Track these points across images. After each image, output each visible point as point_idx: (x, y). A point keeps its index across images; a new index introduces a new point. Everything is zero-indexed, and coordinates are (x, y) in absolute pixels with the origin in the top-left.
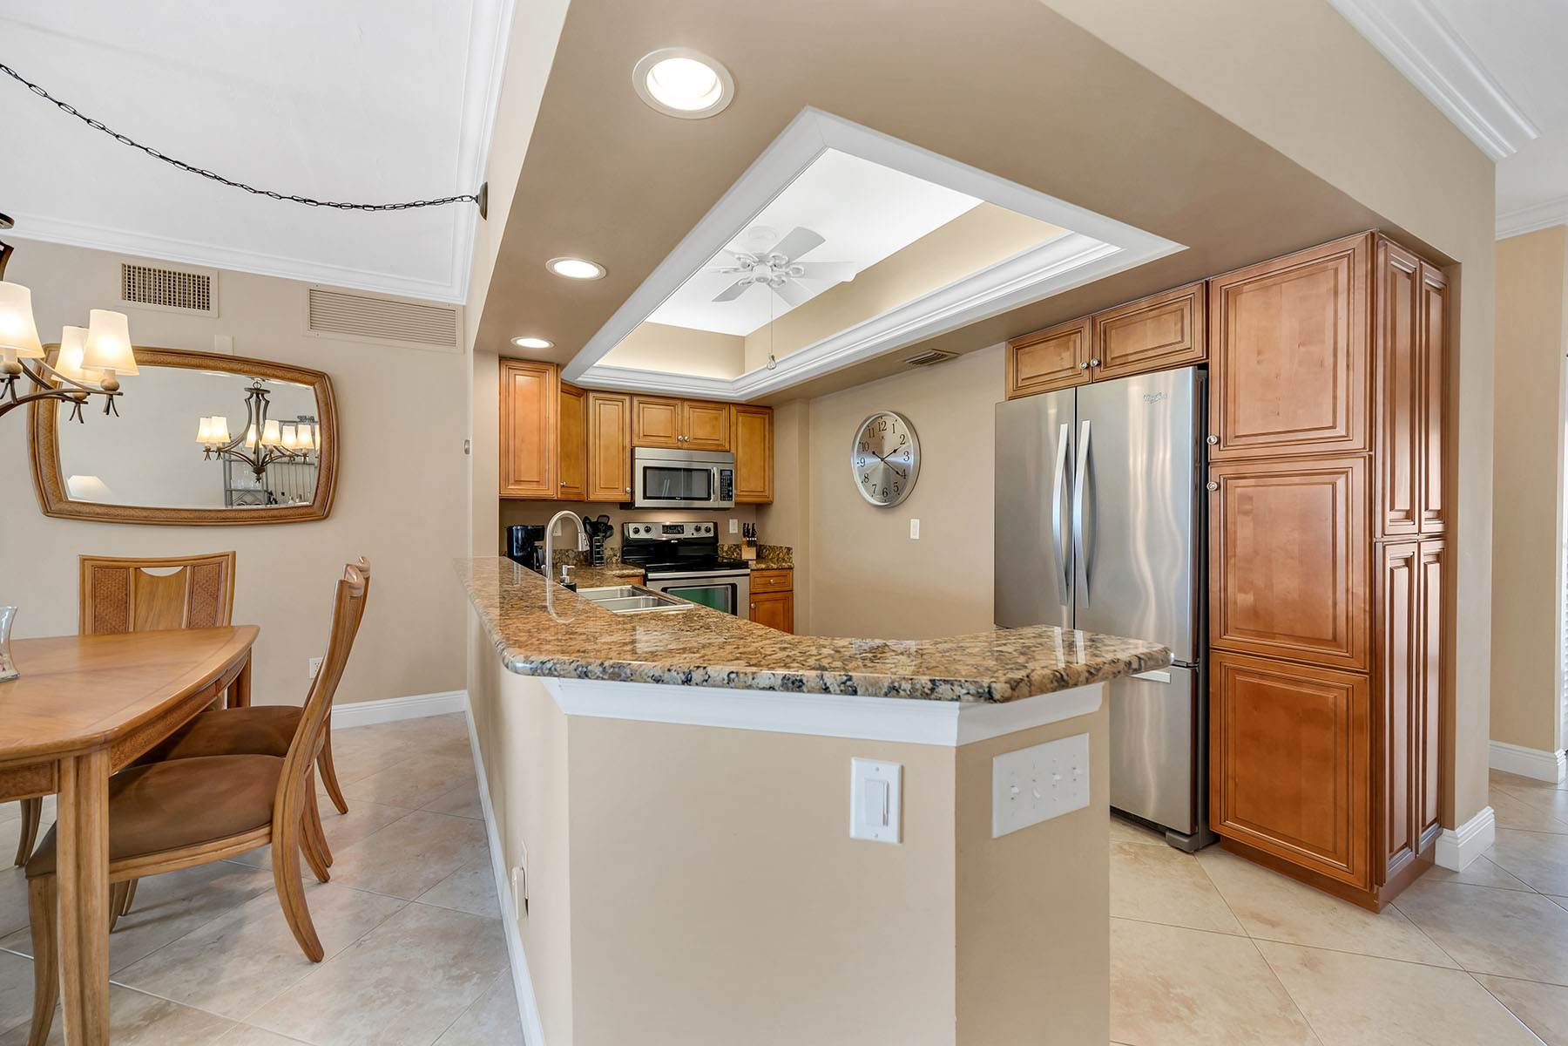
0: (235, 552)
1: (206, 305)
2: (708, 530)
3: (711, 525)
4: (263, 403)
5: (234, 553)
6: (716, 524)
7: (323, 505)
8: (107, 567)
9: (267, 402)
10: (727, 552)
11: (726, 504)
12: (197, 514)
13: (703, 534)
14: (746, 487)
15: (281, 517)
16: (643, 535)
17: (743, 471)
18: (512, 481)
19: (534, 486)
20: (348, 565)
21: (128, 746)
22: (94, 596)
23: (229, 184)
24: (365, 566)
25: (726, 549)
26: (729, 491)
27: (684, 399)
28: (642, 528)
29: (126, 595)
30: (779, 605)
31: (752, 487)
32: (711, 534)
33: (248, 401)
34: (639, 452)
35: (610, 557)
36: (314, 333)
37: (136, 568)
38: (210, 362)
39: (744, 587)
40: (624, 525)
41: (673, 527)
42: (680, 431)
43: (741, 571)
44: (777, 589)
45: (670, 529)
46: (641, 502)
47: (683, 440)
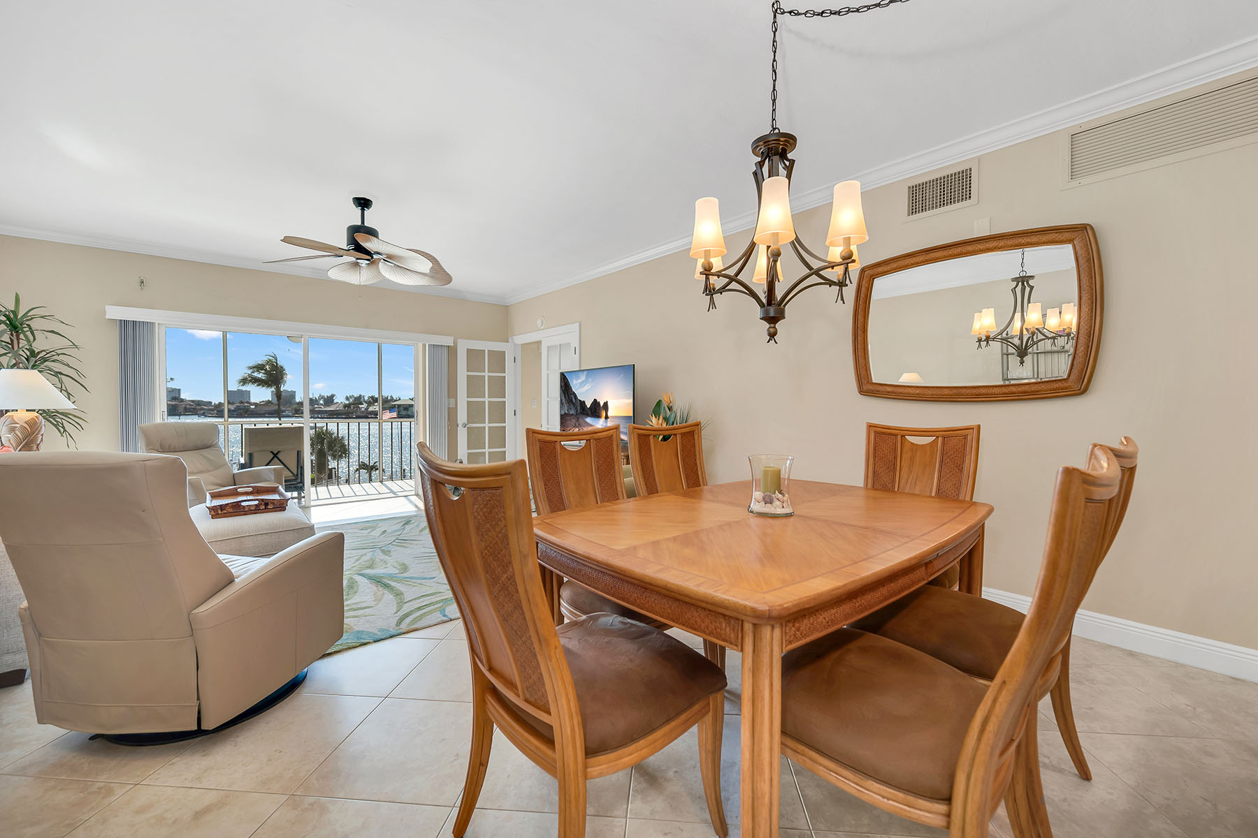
0: (981, 426)
1: (968, 196)
4: (1028, 289)
5: (979, 427)
7: (1081, 378)
8: (883, 433)
9: (1032, 288)
15: (1033, 393)
20: (1095, 446)
21: (805, 624)
22: (875, 457)
24: (1129, 449)
29: (895, 458)
33: (1014, 290)
36: (1075, 183)
37: (902, 436)
38: (969, 248)
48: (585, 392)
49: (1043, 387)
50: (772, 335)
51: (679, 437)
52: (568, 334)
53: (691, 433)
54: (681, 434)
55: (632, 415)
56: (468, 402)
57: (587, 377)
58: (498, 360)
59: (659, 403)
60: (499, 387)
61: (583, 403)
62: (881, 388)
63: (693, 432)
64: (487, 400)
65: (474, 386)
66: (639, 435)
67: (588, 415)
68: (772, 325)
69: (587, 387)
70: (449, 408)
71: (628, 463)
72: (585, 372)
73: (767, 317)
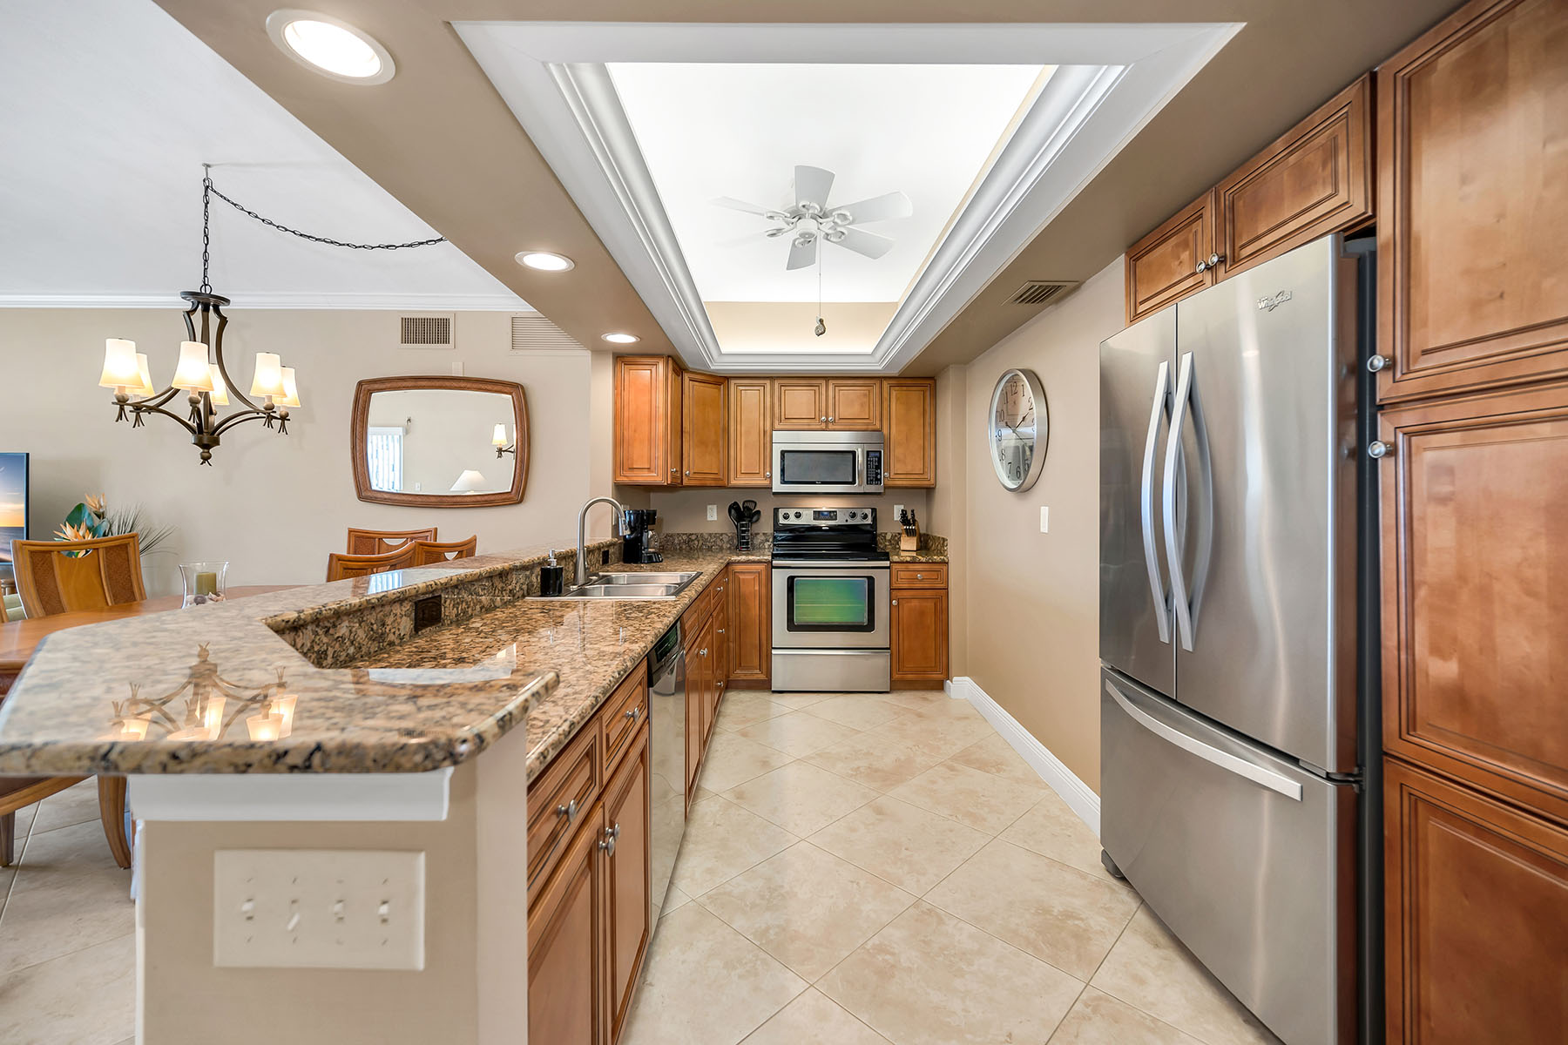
0: (436, 529)
1: (446, 341)
2: (865, 517)
3: (868, 512)
6: (874, 510)
7: (520, 492)
8: (363, 537)
10: (890, 541)
11: (872, 488)
12: (439, 499)
13: (858, 521)
14: (900, 467)
15: (491, 502)
16: (792, 521)
17: (897, 452)
18: (624, 468)
19: (646, 473)
23: (340, 245)
25: (888, 537)
26: (877, 474)
27: (827, 378)
28: (792, 513)
30: (930, 605)
31: (909, 469)
32: (869, 521)
34: (777, 436)
35: (763, 542)
36: (514, 352)
37: (378, 539)
38: (447, 384)
39: (882, 581)
40: (776, 511)
41: (826, 513)
42: (824, 413)
43: (887, 563)
44: (927, 586)
45: (823, 515)
46: (777, 486)
47: (827, 422)
49: (497, 497)
50: (206, 459)
51: (102, 552)
53: (124, 547)
54: (106, 548)
55: (24, 525)
59: (79, 507)
62: (379, 495)
63: (126, 546)
66: (35, 553)
68: (206, 451)
71: (13, 591)
73: (199, 443)
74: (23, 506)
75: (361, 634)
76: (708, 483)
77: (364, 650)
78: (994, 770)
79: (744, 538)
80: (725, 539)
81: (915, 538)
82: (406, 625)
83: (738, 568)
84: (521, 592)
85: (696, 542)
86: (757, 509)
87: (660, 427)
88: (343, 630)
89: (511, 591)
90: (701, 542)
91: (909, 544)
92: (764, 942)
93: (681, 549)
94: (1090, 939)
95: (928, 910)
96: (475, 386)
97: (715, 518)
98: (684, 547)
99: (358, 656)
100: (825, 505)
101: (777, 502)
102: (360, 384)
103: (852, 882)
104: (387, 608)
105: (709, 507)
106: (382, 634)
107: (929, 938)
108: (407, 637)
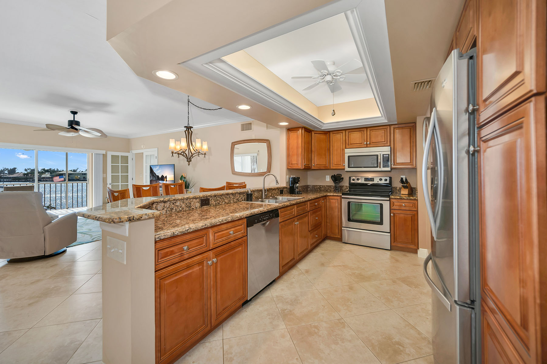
1: (251, 129)
2: (386, 180)
3: (388, 179)
6: (391, 178)
10: (398, 190)
11: (386, 169)
13: (383, 182)
14: (399, 161)
16: (356, 181)
18: (290, 164)
19: (296, 166)
26: (388, 163)
27: (367, 127)
28: (356, 178)
30: (409, 217)
32: (388, 182)
34: (347, 151)
36: (267, 130)
39: (386, 205)
40: (350, 178)
41: (370, 179)
42: (366, 141)
43: (388, 199)
44: (407, 209)
45: (368, 179)
46: (347, 169)
47: (367, 144)
48: (159, 173)
50: (189, 165)
51: (178, 186)
52: (153, 152)
55: (174, 180)
56: (112, 175)
57: (159, 167)
58: (125, 159)
59: (182, 176)
60: (126, 169)
61: (158, 176)
62: (236, 173)
64: (120, 174)
65: (114, 169)
66: (165, 186)
67: (160, 180)
68: (189, 163)
69: (159, 171)
70: (103, 178)
72: (159, 166)
73: (187, 161)
74: (173, 176)
75: (183, 206)
76: (322, 168)
77: (184, 209)
78: (414, 287)
79: (337, 187)
80: (332, 187)
81: (408, 189)
82: (198, 205)
83: (331, 197)
84: (242, 200)
85: (322, 188)
86: (342, 177)
87: (300, 150)
88: (178, 204)
89: (237, 199)
90: (324, 188)
91: (405, 192)
92: (282, 312)
93: (317, 190)
94: (401, 354)
95: (342, 322)
96: (258, 141)
97: (329, 180)
98: (318, 190)
99: (183, 210)
100: (370, 176)
101: (349, 175)
102: (232, 143)
103: (323, 306)
104: (191, 200)
105: (327, 176)
106: (190, 206)
107: (335, 330)
108: (198, 208)
